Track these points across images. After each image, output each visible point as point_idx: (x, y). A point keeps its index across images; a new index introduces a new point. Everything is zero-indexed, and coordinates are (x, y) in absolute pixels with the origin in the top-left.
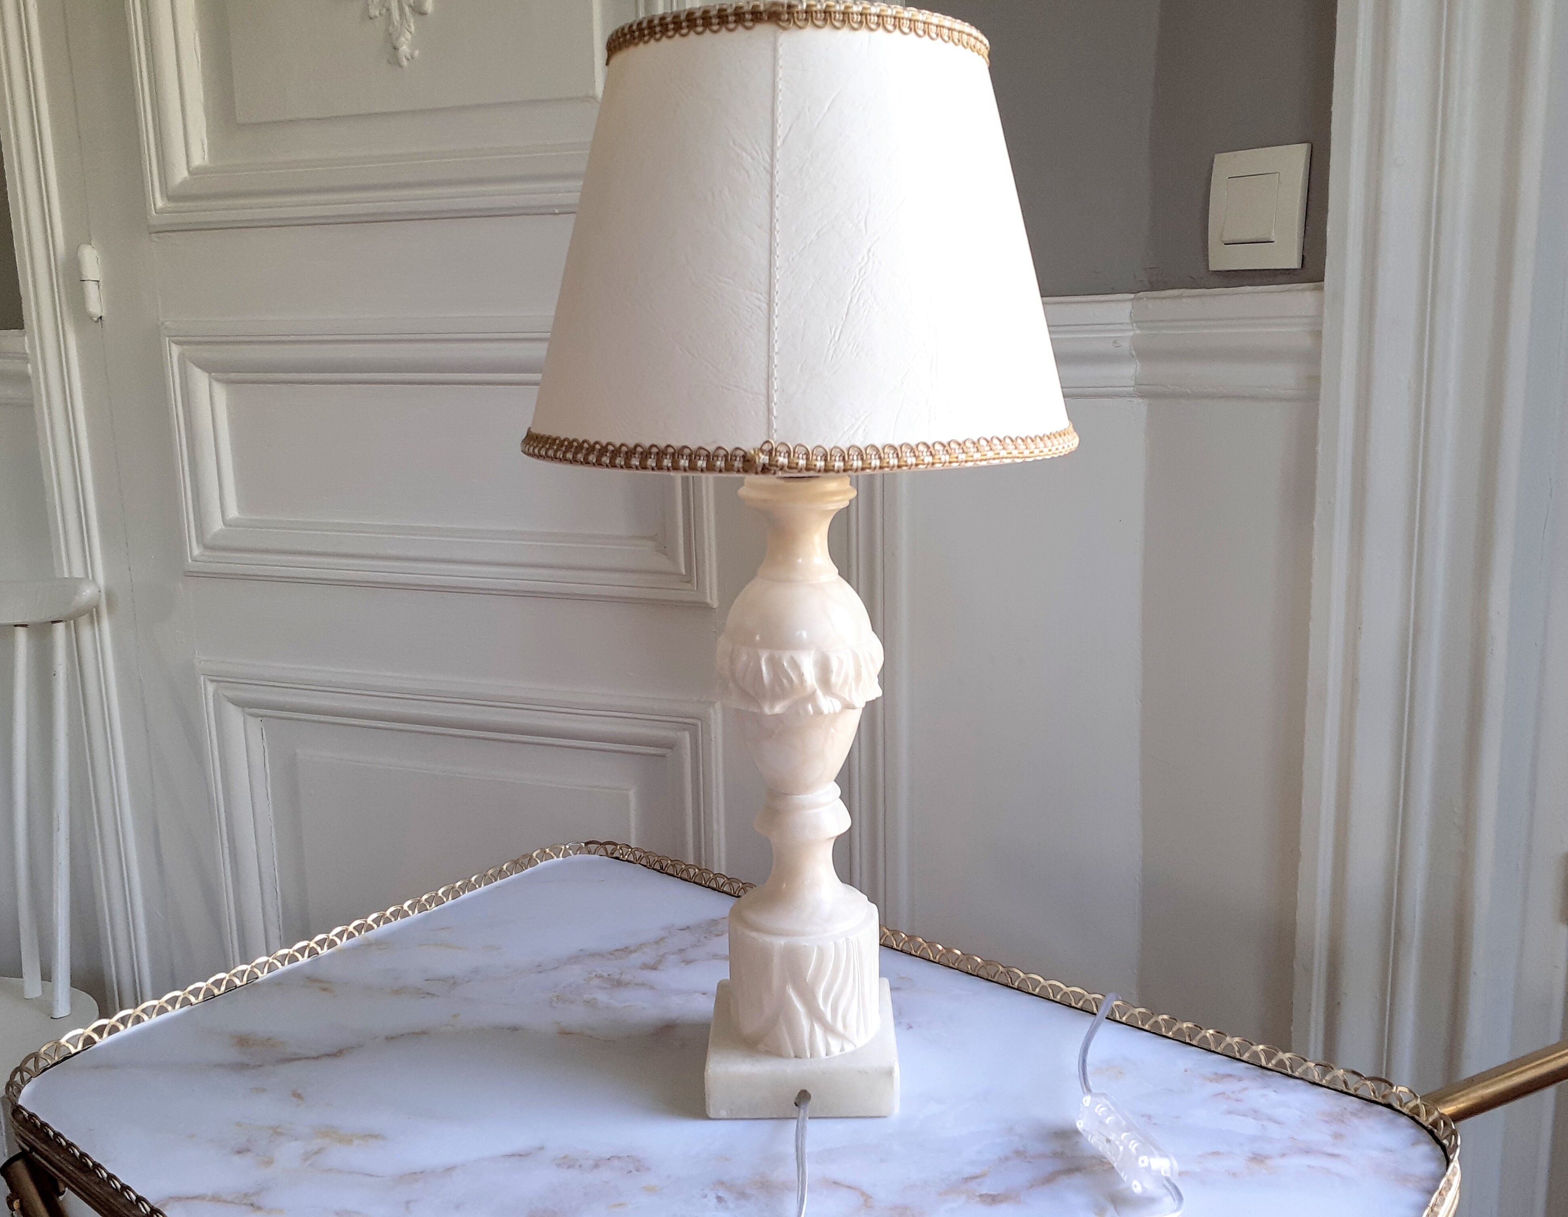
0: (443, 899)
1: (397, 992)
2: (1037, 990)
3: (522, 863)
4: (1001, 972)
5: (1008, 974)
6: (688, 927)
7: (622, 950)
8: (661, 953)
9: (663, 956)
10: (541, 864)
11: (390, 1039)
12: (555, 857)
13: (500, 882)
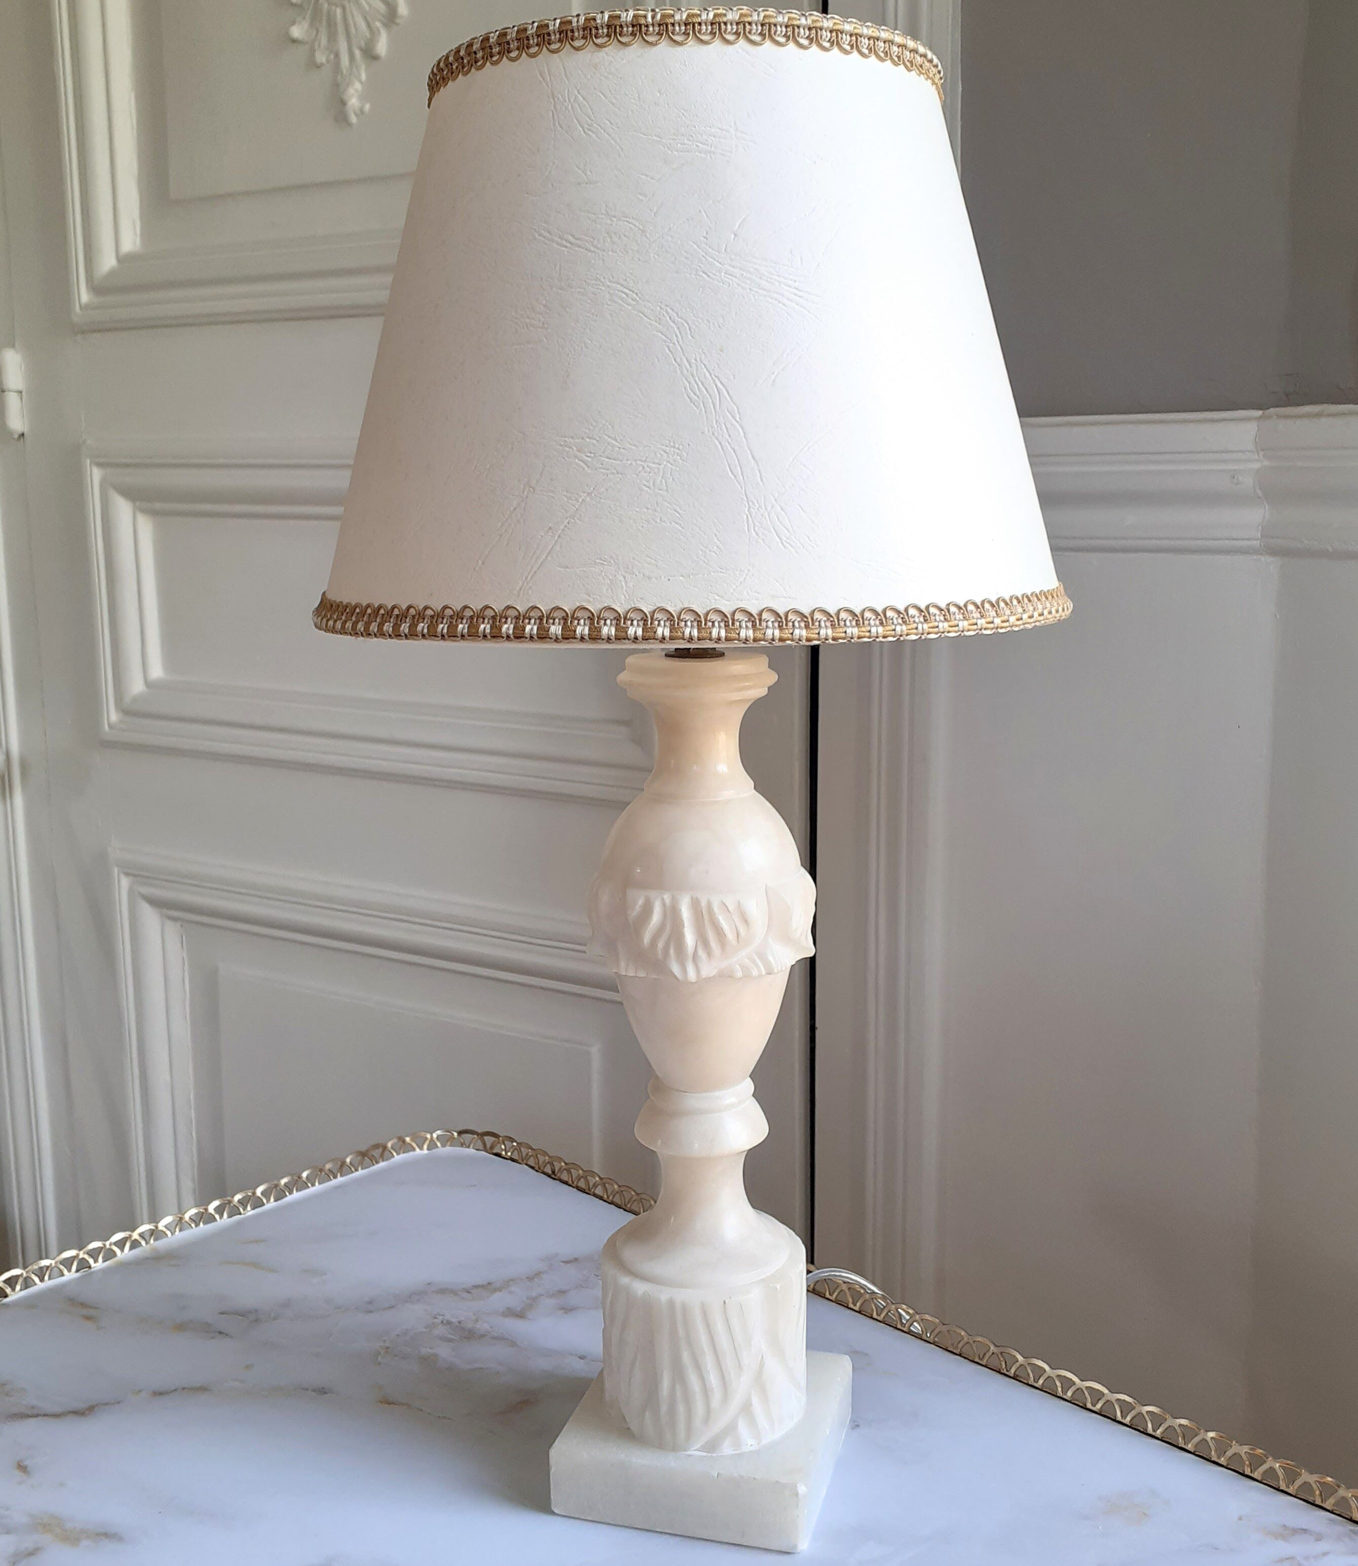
0: (262, 1201)
1: (181, 1327)
2: (1041, 1381)
3: (372, 1155)
4: (993, 1353)
5: (1003, 1357)
6: (576, 1260)
7: (482, 1286)
8: (534, 1294)
9: (534, 1299)
10: (398, 1158)
11: (158, 1394)
12: (417, 1149)
13: (340, 1179)
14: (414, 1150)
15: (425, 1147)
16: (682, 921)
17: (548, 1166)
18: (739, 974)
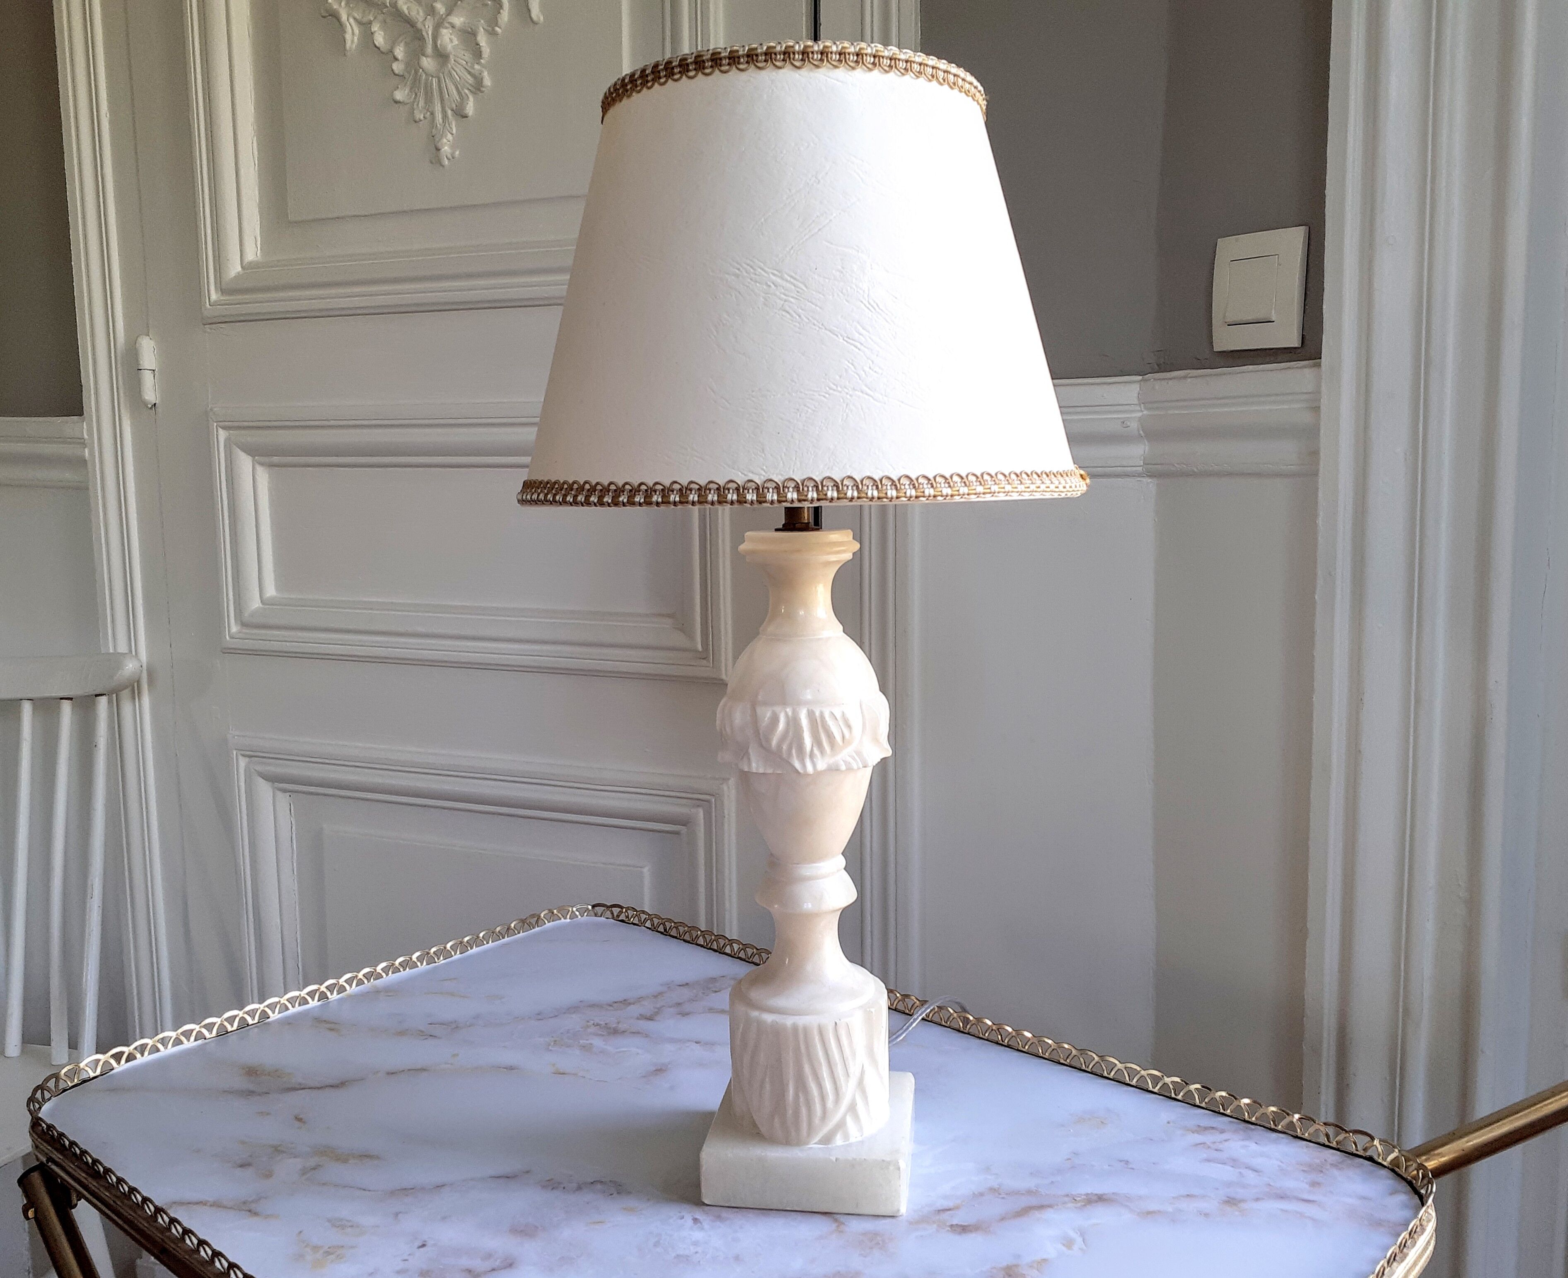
0: (451, 953)
1: (402, 1034)
3: (530, 922)
6: (687, 984)
7: (621, 1002)
8: (659, 1005)
9: (661, 1008)
10: (548, 925)
11: (391, 1074)
12: (563, 919)
14: (560, 919)
15: (568, 917)
16: (802, 727)
17: (662, 925)
18: (843, 767)
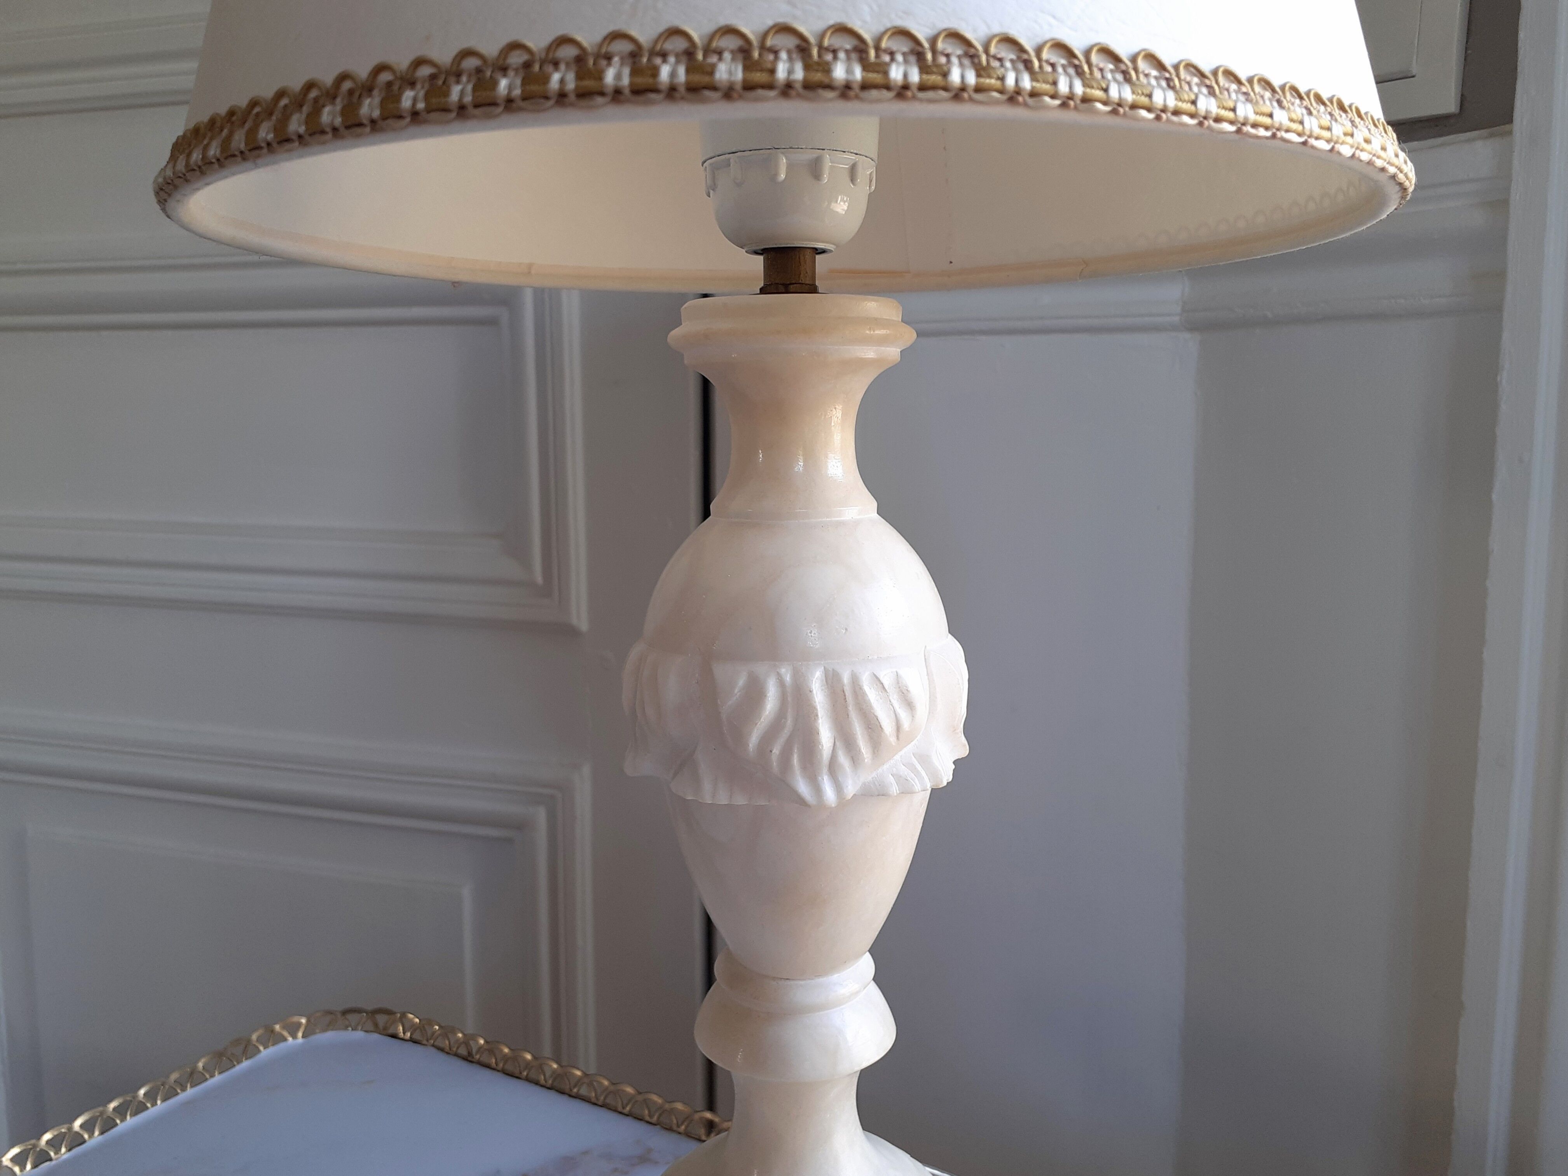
0: (82, 1136)
3: (232, 1054)
10: (265, 1053)
13: (190, 1092)
14: (285, 1040)
15: (300, 1034)
16: (814, 708)
18: (894, 789)
